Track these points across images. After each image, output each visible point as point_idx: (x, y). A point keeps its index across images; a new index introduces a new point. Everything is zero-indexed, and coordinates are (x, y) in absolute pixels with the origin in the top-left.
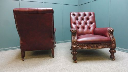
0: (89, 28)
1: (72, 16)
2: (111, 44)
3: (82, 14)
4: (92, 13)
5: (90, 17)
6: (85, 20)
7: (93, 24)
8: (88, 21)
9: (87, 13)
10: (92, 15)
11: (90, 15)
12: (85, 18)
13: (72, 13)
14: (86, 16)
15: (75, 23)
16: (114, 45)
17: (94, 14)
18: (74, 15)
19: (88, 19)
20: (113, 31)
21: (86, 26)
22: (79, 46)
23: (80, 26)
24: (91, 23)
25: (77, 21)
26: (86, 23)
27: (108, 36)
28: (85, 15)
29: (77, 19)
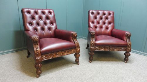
0: (107, 28)
1: (90, 14)
2: (127, 48)
3: (101, 12)
4: (111, 12)
5: (109, 17)
6: (103, 20)
7: (112, 24)
8: (107, 21)
9: (106, 12)
10: (112, 15)
11: (110, 14)
12: (104, 17)
13: (91, 11)
14: (106, 15)
15: (93, 22)
16: (129, 49)
17: (113, 13)
18: (93, 13)
19: (107, 18)
20: (130, 36)
21: (104, 26)
22: (96, 48)
23: (98, 25)
24: (110, 23)
25: (95, 21)
26: (104, 23)
27: (125, 40)
28: (104, 14)
29: (96, 18)
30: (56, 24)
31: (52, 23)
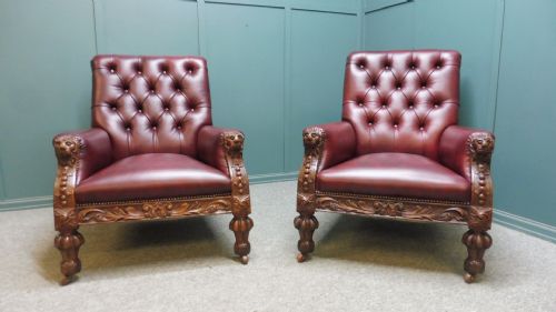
0: (422, 123)
1: (353, 68)
2: (470, 209)
3: (399, 59)
4: (446, 56)
6: (409, 89)
7: (447, 105)
10: (448, 67)
11: (438, 64)
12: (410, 76)
13: (356, 57)
14: (419, 70)
15: (361, 101)
16: (481, 213)
19: (424, 83)
22: (324, 199)
24: (435, 102)
25: (372, 93)
26: (410, 102)
27: (467, 171)
28: (412, 64)
29: (373, 82)
30: (209, 107)
31: (192, 105)
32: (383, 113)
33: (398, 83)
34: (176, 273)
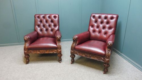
32: (97, 30)
33: (102, 22)
34: (46, 64)
